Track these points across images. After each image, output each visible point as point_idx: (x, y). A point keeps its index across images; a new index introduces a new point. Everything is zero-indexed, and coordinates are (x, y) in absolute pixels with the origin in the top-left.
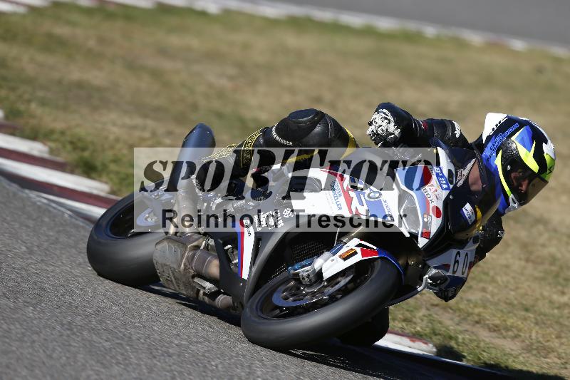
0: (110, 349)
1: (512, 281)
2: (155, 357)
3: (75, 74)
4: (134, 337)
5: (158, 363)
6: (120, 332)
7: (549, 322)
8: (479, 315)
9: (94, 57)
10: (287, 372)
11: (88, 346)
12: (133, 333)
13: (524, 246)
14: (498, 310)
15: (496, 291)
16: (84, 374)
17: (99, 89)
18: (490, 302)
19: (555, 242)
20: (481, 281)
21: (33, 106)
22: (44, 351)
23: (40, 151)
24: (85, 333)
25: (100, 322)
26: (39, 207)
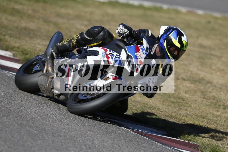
0: (37, 134)
1: (197, 106)
2: (55, 137)
3: (24, 24)
4: (47, 129)
5: (56, 139)
6: (41, 127)
7: (212, 123)
8: (184, 120)
9: (31, 17)
10: (107, 143)
11: (28, 132)
12: (46, 127)
13: (203, 92)
14: (192, 118)
15: (191, 110)
16: (26, 144)
17: (33, 30)
18: (189, 115)
19: (215, 91)
20: (185, 106)
21: (7, 37)
22: (11, 135)
23: (9, 55)
24: (27, 127)
25: (33, 123)
26: (9, 77)
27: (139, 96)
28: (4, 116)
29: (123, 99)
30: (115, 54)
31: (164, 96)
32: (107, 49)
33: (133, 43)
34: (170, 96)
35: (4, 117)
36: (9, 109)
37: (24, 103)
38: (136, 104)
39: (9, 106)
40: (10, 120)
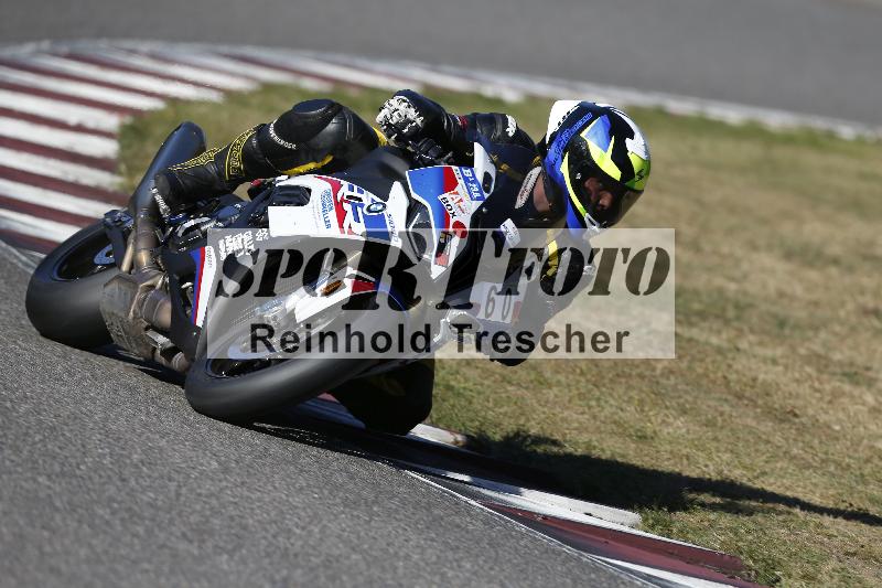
28: (219, 551)
30: (368, 198)
31: (842, 477)
32: (342, 182)
33: (436, 158)
34: (862, 475)
35: (220, 554)
36: (240, 524)
37: (296, 500)
39: (238, 513)
40: (241, 567)
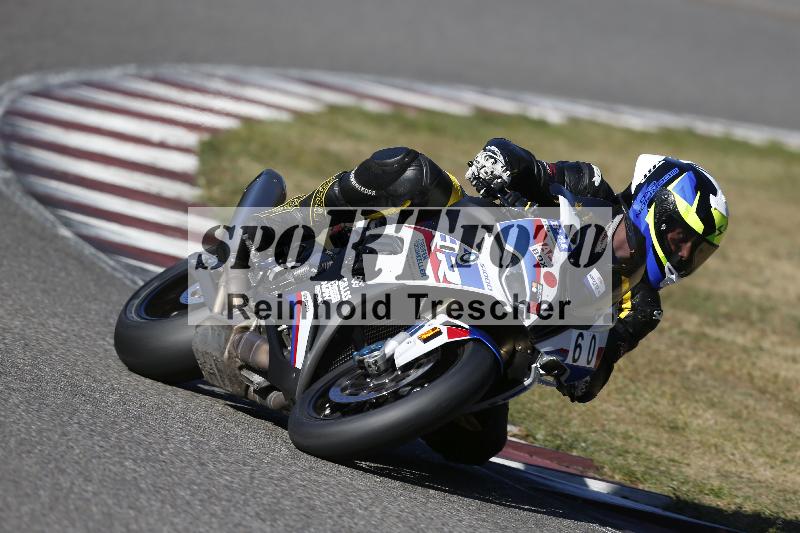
27: (766, 463)
29: (485, 405)
38: (757, 491)
